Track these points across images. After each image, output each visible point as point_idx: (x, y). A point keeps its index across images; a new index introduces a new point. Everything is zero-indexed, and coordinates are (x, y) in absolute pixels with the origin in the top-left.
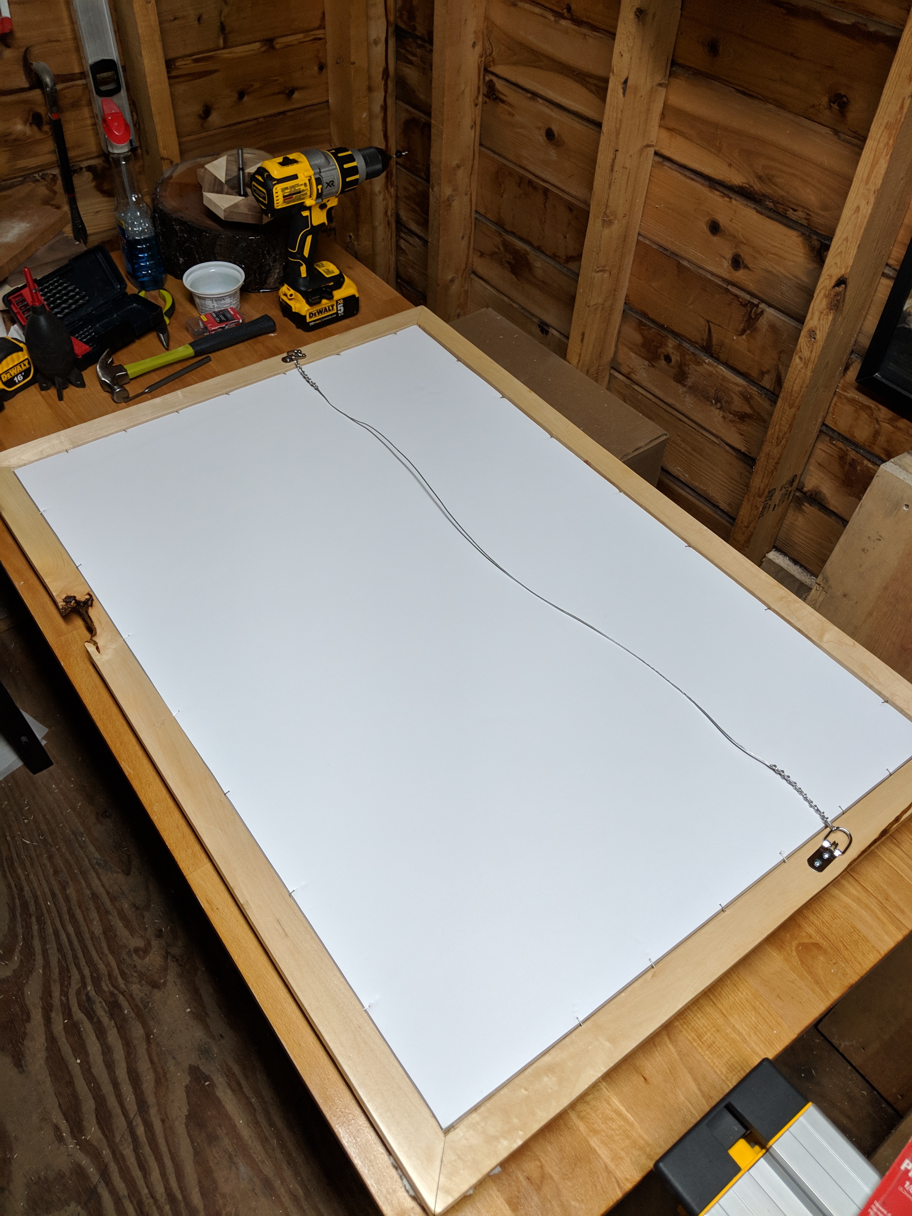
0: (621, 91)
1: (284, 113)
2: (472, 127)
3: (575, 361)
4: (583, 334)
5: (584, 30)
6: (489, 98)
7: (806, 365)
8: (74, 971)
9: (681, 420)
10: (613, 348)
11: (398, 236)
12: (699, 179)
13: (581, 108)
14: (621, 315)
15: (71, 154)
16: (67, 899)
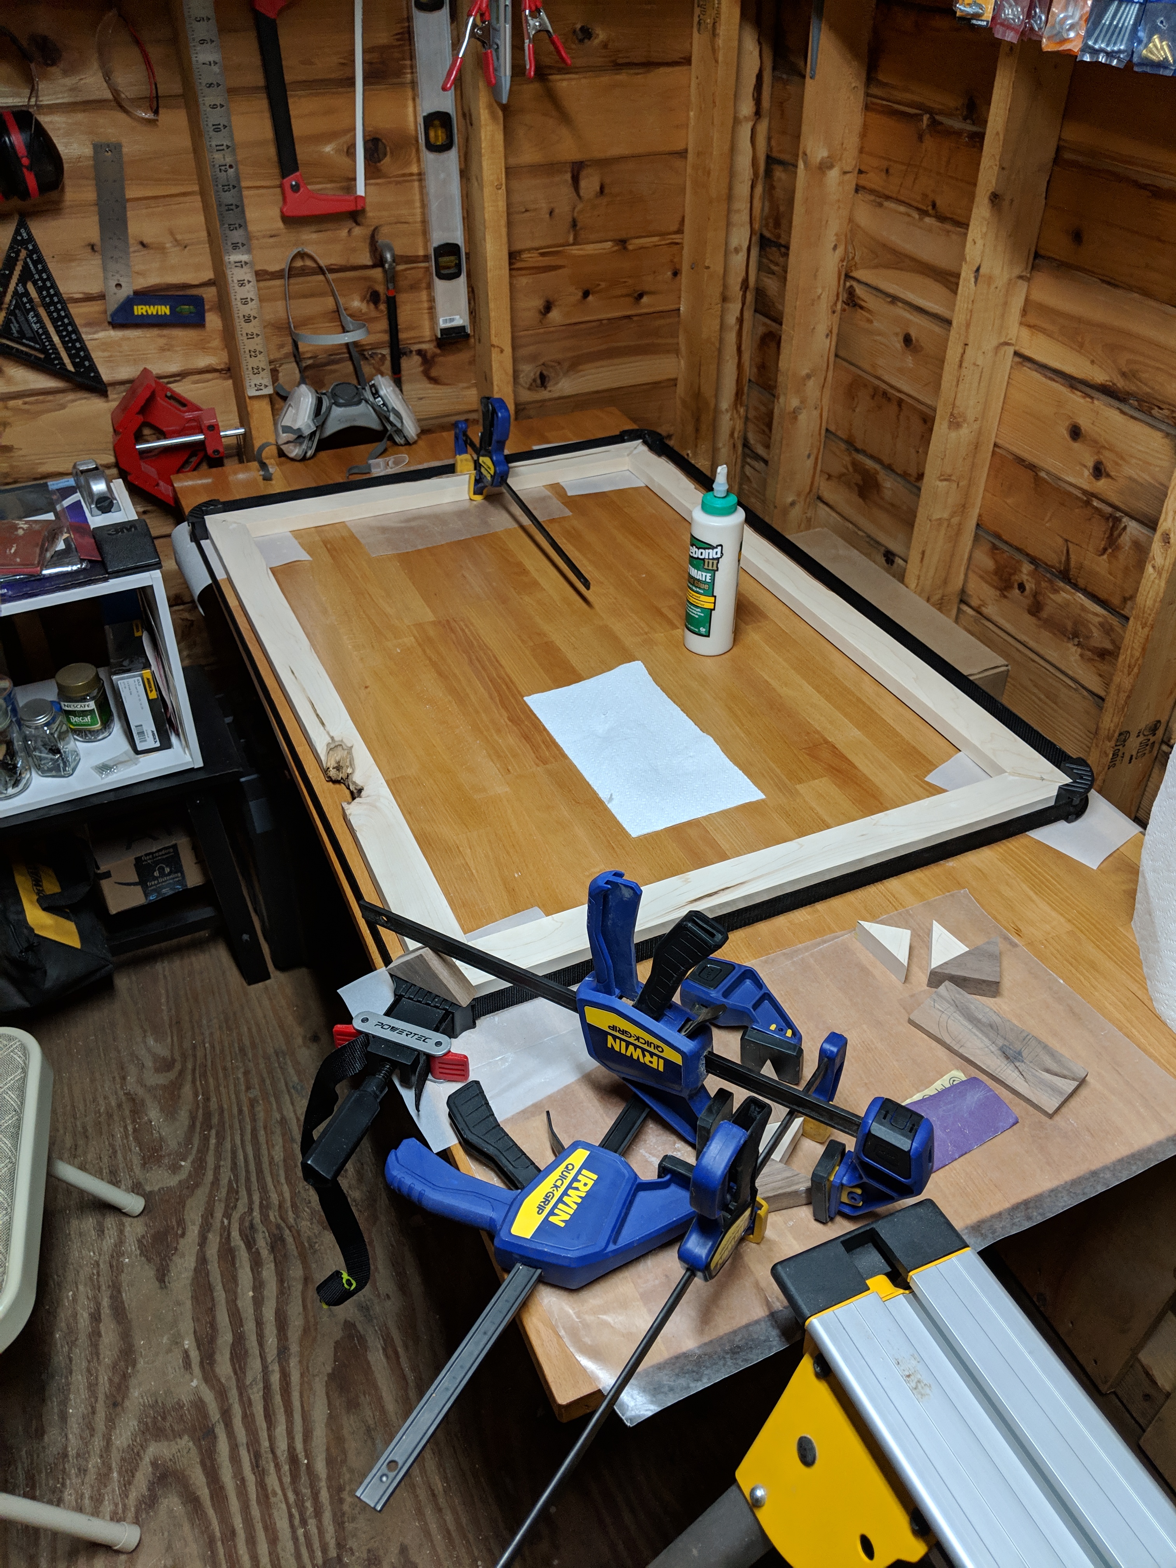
0: (973, 280)
1: (629, 317)
2: (827, 336)
3: (913, 585)
4: (923, 553)
5: (948, 226)
6: (848, 305)
7: (1160, 574)
8: (243, 1193)
9: (1034, 661)
10: (962, 577)
11: (744, 463)
12: (1060, 380)
13: (941, 309)
14: (972, 538)
15: (402, 336)
16: (254, 1119)
